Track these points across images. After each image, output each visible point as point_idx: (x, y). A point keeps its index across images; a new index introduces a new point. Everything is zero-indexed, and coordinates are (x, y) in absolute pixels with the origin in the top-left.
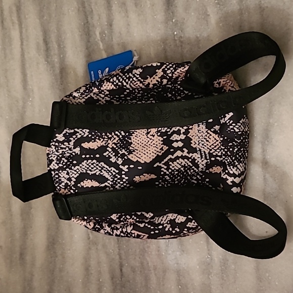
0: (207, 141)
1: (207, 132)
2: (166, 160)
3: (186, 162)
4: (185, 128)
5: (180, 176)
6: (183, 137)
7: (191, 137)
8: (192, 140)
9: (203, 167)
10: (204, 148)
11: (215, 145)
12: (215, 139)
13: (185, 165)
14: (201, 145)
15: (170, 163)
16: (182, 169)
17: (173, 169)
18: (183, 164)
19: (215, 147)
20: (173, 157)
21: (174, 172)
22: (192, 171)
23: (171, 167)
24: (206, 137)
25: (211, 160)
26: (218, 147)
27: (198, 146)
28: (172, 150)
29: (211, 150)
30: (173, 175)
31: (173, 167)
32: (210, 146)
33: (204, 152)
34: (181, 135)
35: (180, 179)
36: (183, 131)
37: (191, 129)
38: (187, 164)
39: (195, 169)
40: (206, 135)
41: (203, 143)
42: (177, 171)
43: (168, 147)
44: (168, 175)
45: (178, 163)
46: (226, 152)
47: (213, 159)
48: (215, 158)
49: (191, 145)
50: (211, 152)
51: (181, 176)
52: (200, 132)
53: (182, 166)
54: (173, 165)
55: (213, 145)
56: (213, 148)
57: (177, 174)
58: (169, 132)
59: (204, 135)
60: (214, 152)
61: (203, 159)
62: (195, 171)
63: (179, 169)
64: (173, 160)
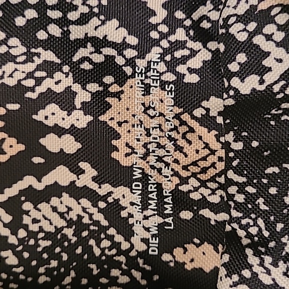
0: (179, 149)
1: (177, 117)
2: (11, 192)
3: (84, 210)
4: (94, 87)
5: (58, 257)
6: (81, 120)
7: (113, 124)
8: (118, 136)
9: (147, 235)
10: (159, 171)
11: (202, 164)
12: (207, 146)
13: (80, 217)
14: (152, 159)
15: (27, 206)
16: (69, 232)
17: (34, 228)
18: (73, 215)
19: (204, 170)
20: (39, 186)
21: (37, 240)
22: (106, 243)
23: (26, 220)
24: (173, 134)
25: (177, 219)
26: (211, 172)
27: (142, 164)
28: (37, 160)
29: (184, 181)
30: (32, 249)
31: (35, 221)
32: (185, 168)
33: (159, 187)
34: (75, 112)
35: (57, 269)
36: (82, 96)
37: (118, 95)
38: (91, 215)
39: (119, 238)
40: (176, 128)
41: (161, 152)
42: (48, 236)
43: (22, 147)
44: (12, 247)
45: (54, 209)
46: (250, 198)
47: (186, 215)
48: (196, 213)
49: (114, 155)
50: (184, 188)
51: (65, 257)
52: (151, 112)
53: (70, 223)
54: (34, 214)
55: (195, 164)
56: (194, 175)
57: (45, 249)
58: (32, 90)
59: (167, 127)
60: (196, 189)
61: (149, 213)
62: (116, 245)
63: (59, 230)
64: (37, 197)
